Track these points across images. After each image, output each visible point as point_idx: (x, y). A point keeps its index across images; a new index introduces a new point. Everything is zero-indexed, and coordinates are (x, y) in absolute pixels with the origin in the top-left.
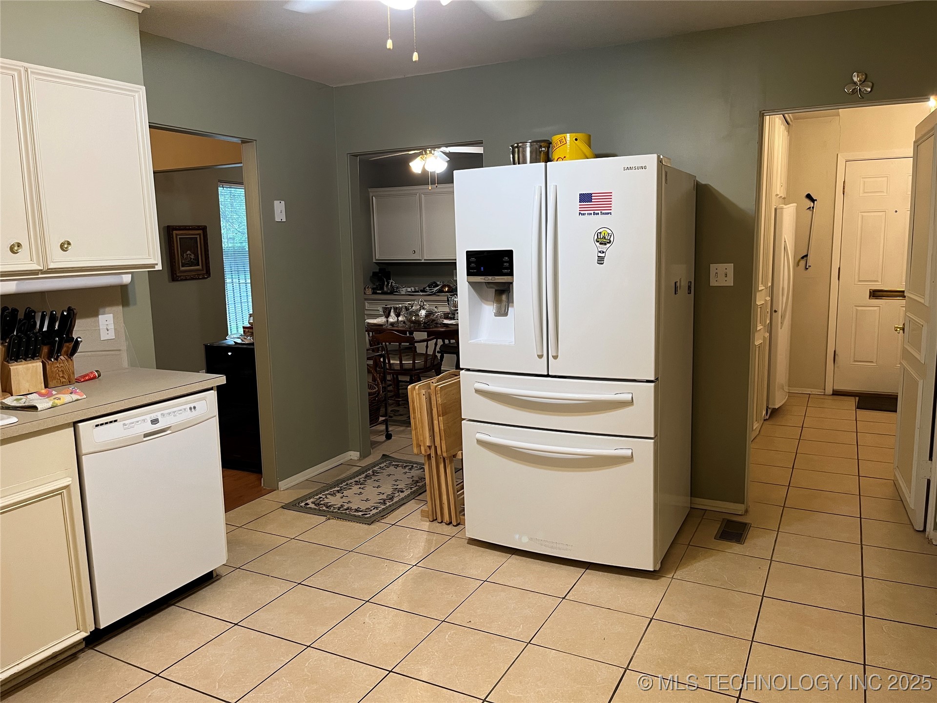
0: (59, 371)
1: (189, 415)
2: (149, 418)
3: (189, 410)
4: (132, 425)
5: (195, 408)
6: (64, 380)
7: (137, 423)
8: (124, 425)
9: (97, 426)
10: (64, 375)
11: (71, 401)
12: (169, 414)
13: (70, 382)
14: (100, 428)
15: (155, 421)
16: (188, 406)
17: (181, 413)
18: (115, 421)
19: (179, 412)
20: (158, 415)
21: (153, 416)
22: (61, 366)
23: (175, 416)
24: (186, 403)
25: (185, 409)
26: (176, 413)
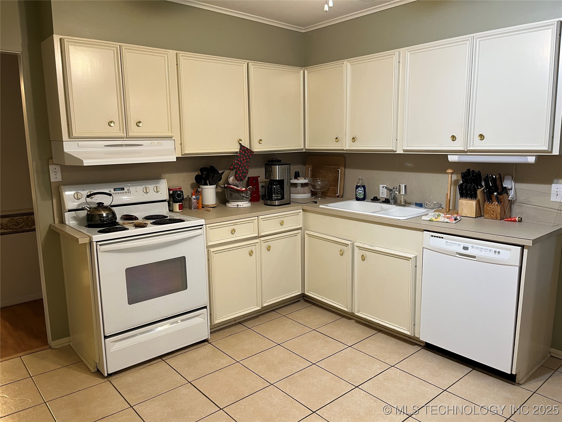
0: (491, 210)
1: (491, 255)
2: (463, 245)
3: (493, 252)
4: (451, 244)
5: (499, 252)
6: (493, 216)
7: (454, 244)
8: (447, 242)
9: (432, 236)
10: (494, 213)
11: (443, 221)
12: (477, 248)
13: (496, 218)
14: (433, 238)
15: (466, 248)
16: (494, 249)
17: (487, 252)
18: (442, 238)
19: (485, 250)
20: (469, 246)
21: (466, 245)
22: (493, 208)
23: (480, 251)
24: (493, 247)
25: (490, 250)
26: (482, 250)
